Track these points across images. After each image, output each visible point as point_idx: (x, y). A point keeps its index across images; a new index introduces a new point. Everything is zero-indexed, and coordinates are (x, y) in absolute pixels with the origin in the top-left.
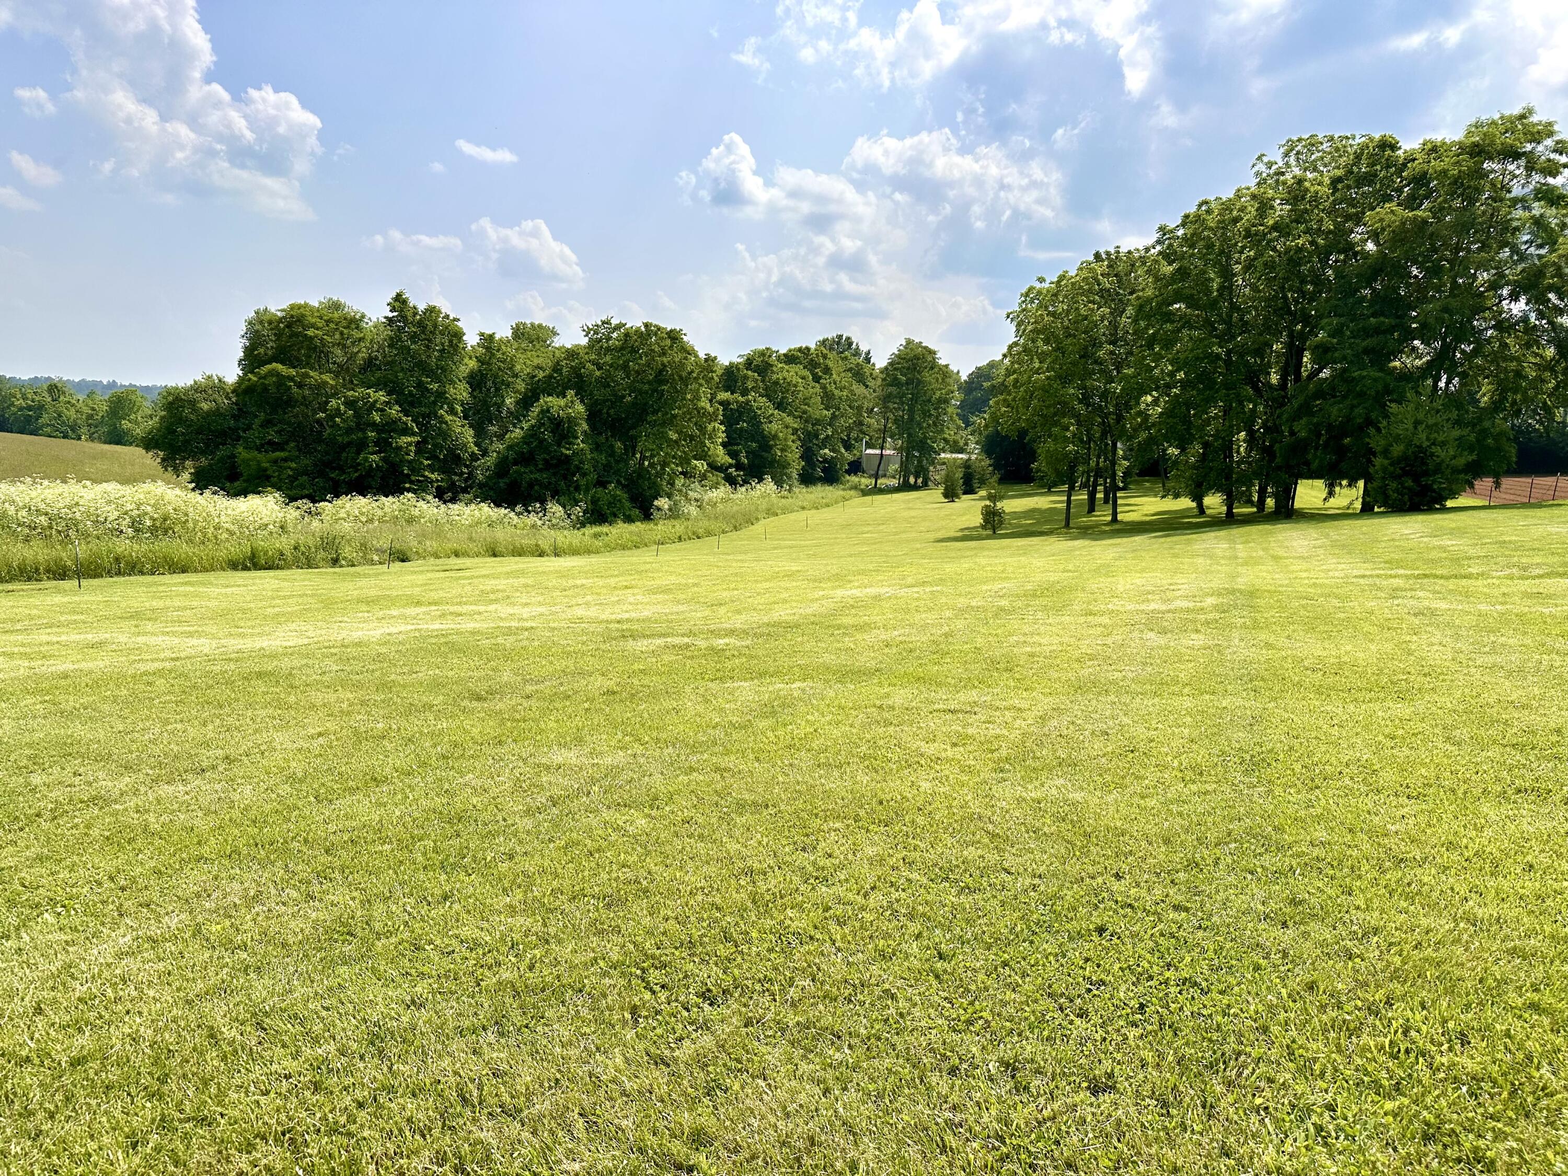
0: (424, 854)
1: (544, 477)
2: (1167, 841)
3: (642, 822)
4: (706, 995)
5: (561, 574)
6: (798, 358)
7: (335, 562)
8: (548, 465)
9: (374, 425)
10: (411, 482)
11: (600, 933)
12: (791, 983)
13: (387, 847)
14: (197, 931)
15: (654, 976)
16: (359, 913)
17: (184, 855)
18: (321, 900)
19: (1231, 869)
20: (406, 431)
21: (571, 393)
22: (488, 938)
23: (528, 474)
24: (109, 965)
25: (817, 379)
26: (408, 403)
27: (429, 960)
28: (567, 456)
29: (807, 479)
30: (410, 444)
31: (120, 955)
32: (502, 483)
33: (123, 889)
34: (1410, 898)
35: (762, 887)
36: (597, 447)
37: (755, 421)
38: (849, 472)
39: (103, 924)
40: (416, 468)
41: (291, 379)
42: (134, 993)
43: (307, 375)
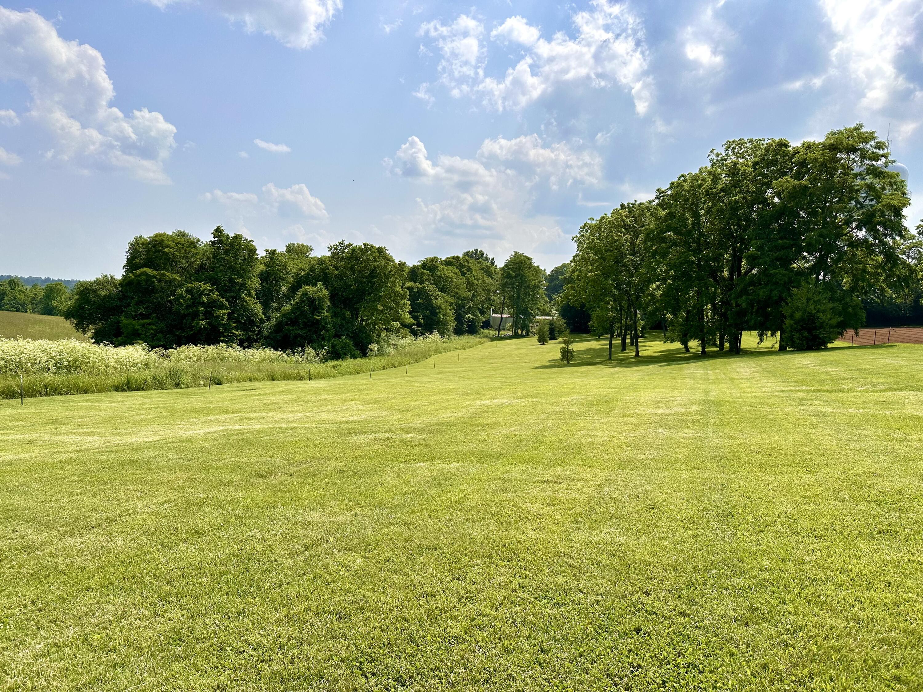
0: (227, 584)
1: (304, 332)
2: (675, 570)
3: (360, 561)
4: (399, 680)
5: (314, 392)
6: (452, 262)
7: (177, 385)
8: (306, 325)
9: (203, 304)
10: (224, 337)
11: (334, 637)
12: (451, 670)
13: (204, 579)
14: (85, 639)
15: (368, 667)
16: (186, 626)
17: (79, 587)
18: (163, 617)
19: (714, 587)
20: (222, 307)
21: (320, 284)
22: (265, 642)
23: (295, 331)
24: (29, 664)
25: (463, 274)
26: (223, 291)
27: (229, 658)
28: (317, 320)
29: (459, 332)
30: (224, 314)
31: (36, 657)
32: (279, 336)
33: (40, 610)
34: (820, 605)
35: (433, 605)
36: (335, 315)
37: (428, 298)
38: (483, 327)
39: (27, 635)
40: (227, 328)
41: (154, 277)
42: (44, 684)
43: (164, 275)
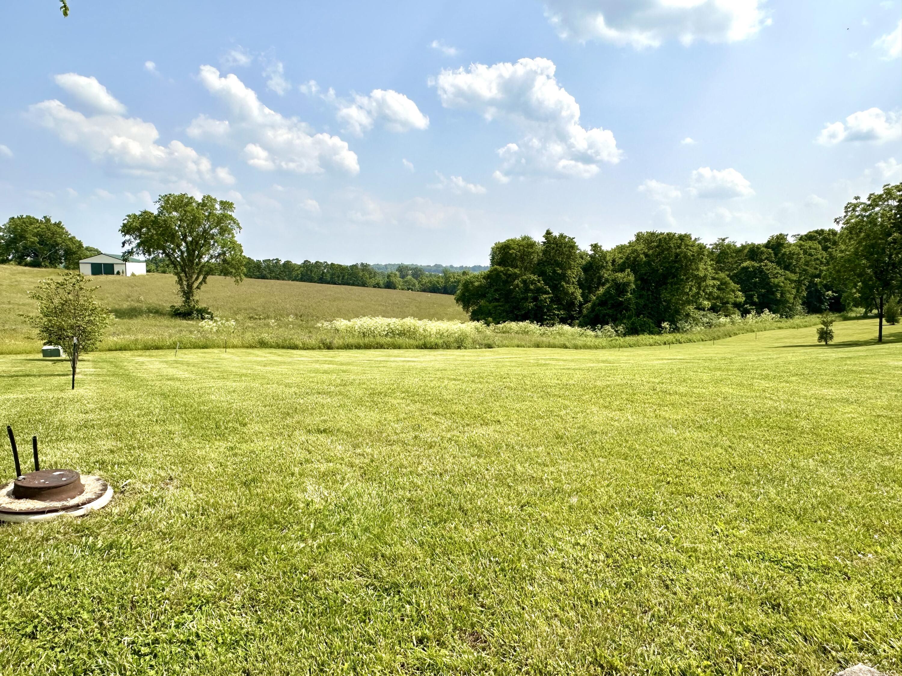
1: (610, 312)
8: (613, 306)
9: (532, 290)
20: (547, 293)
21: (628, 270)
23: (605, 311)
26: (547, 281)
40: (549, 309)
41: (501, 272)
43: (508, 270)
